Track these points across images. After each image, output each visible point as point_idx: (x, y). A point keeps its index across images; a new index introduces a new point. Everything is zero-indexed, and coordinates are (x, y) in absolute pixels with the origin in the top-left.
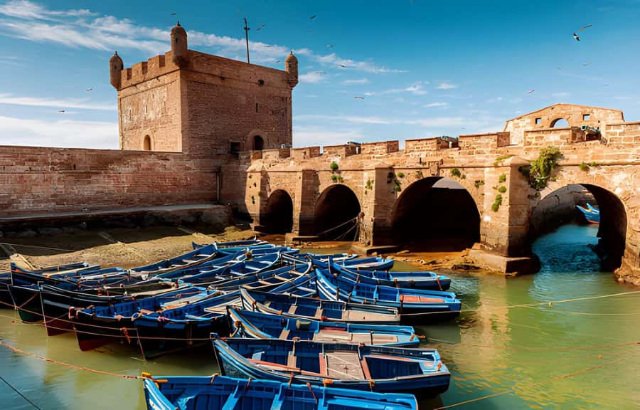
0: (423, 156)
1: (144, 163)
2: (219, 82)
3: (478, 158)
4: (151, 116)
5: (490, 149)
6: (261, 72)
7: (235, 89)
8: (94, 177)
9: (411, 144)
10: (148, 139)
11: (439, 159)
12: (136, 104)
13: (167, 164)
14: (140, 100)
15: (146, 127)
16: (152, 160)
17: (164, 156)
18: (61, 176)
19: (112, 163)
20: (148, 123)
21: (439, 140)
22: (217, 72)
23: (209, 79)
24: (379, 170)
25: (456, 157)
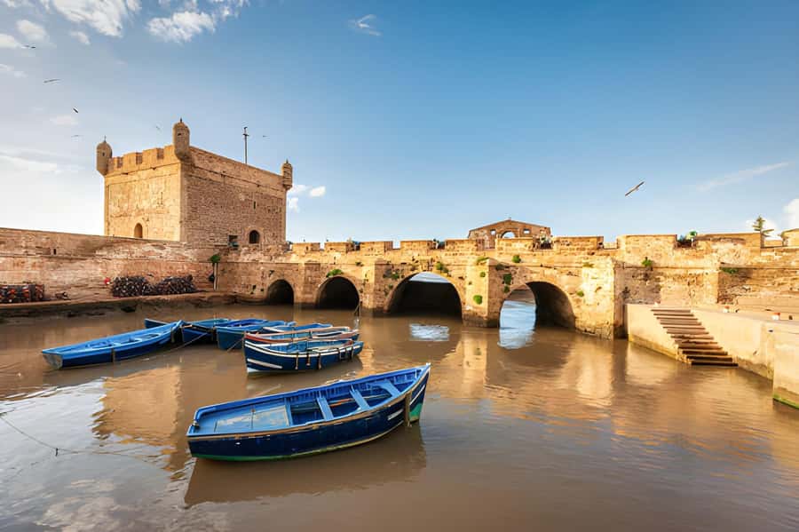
0: (416, 255)
1: (137, 250)
2: (219, 179)
3: (462, 258)
4: (145, 205)
5: (471, 252)
6: (260, 174)
7: (234, 187)
8: (78, 263)
9: (405, 245)
10: (139, 227)
11: (429, 258)
12: (127, 193)
13: (164, 253)
14: (132, 188)
15: (138, 215)
16: (148, 248)
17: (160, 245)
18: (36, 260)
19: (101, 248)
20: (140, 212)
21: (429, 243)
22: (218, 170)
23: (209, 175)
24: (378, 265)
25: (443, 256)
